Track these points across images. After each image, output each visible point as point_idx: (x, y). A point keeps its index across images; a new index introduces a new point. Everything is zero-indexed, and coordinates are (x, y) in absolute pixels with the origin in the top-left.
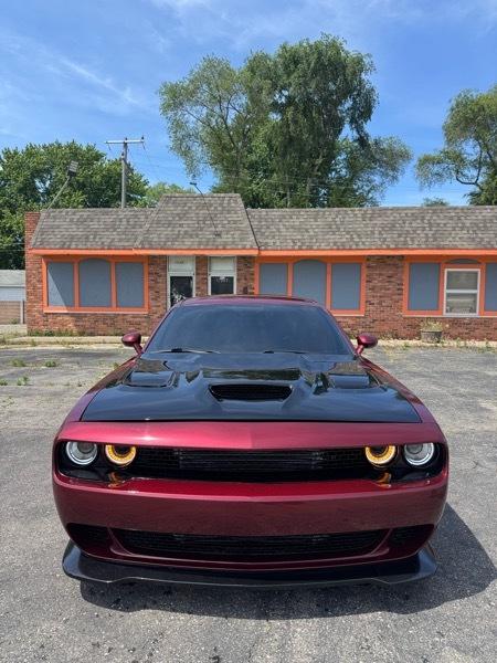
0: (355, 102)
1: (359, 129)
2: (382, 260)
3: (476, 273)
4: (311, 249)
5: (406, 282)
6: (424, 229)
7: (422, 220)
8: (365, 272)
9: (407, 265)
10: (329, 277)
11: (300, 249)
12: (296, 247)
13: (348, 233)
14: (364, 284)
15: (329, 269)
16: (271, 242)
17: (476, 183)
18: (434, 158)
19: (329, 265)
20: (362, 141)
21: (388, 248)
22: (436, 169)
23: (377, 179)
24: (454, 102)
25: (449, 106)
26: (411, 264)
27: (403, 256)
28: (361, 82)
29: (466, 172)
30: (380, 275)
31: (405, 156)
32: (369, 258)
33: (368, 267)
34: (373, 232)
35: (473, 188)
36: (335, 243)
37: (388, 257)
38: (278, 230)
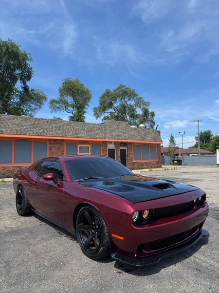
0: (23, 71)
1: (24, 83)
2: (55, 141)
3: (88, 147)
4: (26, 135)
5: (65, 150)
6: (71, 130)
7: (70, 126)
8: (49, 146)
9: (65, 144)
10: (33, 148)
11: (20, 134)
12: (18, 133)
13: (42, 129)
14: (48, 151)
15: (32, 144)
16: (4, 130)
17: (72, 113)
18: (56, 101)
19: (33, 142)
20: (26, 89)
21: (59, 136)
22: (57, 105)
23: (33, 106)
24: (64, 81)
25: (62, 82)
26: (66, 143)
27: (63, 140)
28: (26, 64)
29: (69, 108)
30: (55, 147)
31: (45, 98)
32: (50, 140)
33: (50, 144)
34: (52, 130)
35: (72, 115)
36: (37, 133)
37: (58, 140)
38: (8, 125)
